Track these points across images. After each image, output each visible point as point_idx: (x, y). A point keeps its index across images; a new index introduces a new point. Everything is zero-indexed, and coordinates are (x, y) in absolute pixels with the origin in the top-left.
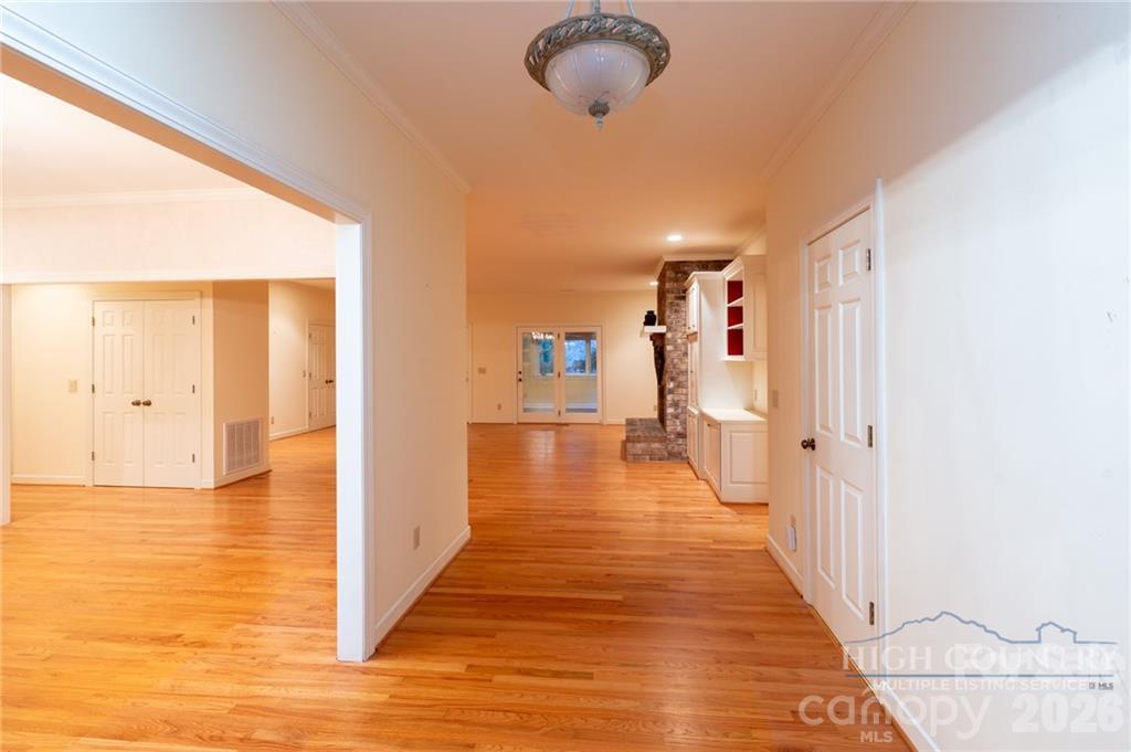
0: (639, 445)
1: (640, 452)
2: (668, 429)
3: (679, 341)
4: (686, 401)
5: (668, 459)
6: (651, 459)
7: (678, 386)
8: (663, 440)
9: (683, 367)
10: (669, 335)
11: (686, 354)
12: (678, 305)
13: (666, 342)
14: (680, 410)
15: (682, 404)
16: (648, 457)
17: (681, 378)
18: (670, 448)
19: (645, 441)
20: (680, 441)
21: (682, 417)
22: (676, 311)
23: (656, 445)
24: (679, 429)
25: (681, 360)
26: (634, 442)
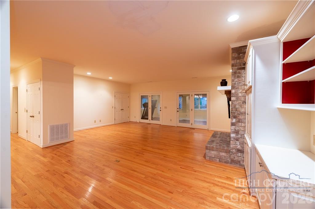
0: (213, 152)
1: (213, 156)
2: (232, 146)
3: (240, 95)
4: (245, 131)
5: (231, 163)
6: (220, 161)
7: (239, 122)
8: (228, 152)
9: (243, 110)
10: (233, 91)
11: (244, 102)
12: (239, 73)
13: (231, 96)
14: (239, 136)
15: (241, 132)
16: (218, 160)
17: (241, 117)
18: (232, 156)
19: (216, 151)
20: (239, 154)
21: (241, 140)
22: (238, 77)
23: (223, 154)
24: (239, 147)
25: (241, 106)
26: (210, 150)
